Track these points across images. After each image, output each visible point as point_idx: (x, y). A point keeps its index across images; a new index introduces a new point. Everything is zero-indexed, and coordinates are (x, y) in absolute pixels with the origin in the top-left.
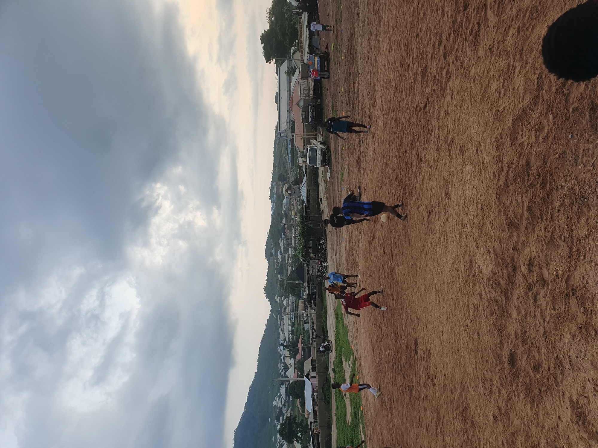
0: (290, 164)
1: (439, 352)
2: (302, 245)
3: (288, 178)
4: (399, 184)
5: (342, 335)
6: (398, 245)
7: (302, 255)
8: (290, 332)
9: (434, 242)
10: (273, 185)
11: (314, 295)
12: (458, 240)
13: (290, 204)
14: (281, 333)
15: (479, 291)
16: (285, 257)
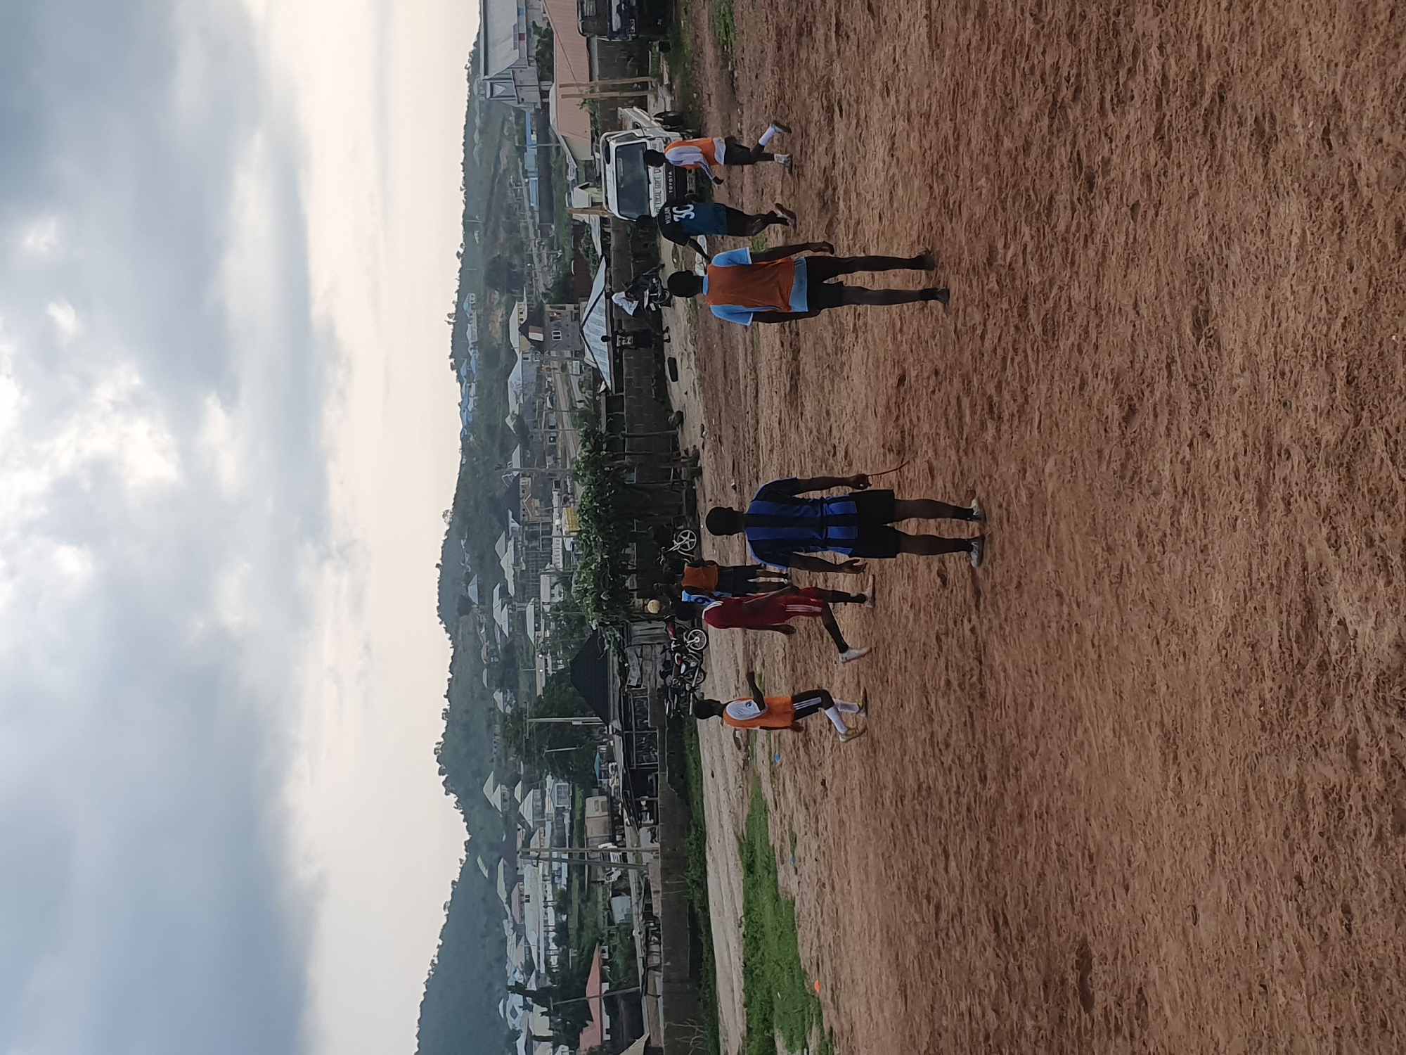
0: (537, 215)
1: (1182, 996)
2: (594, 561)
3: (529, 274)
4: (1001, 290)
5: (771, 938)
6: (1003, 547)
7: (598, 601)
8: (552, 935)
9: (1152, 526)
10: (465, 306)
11: (650, 772)
12: (1254, 518)
13: (540, 386)
14: (512, 939)
15: (1345, 729)
16: (523, 614)
